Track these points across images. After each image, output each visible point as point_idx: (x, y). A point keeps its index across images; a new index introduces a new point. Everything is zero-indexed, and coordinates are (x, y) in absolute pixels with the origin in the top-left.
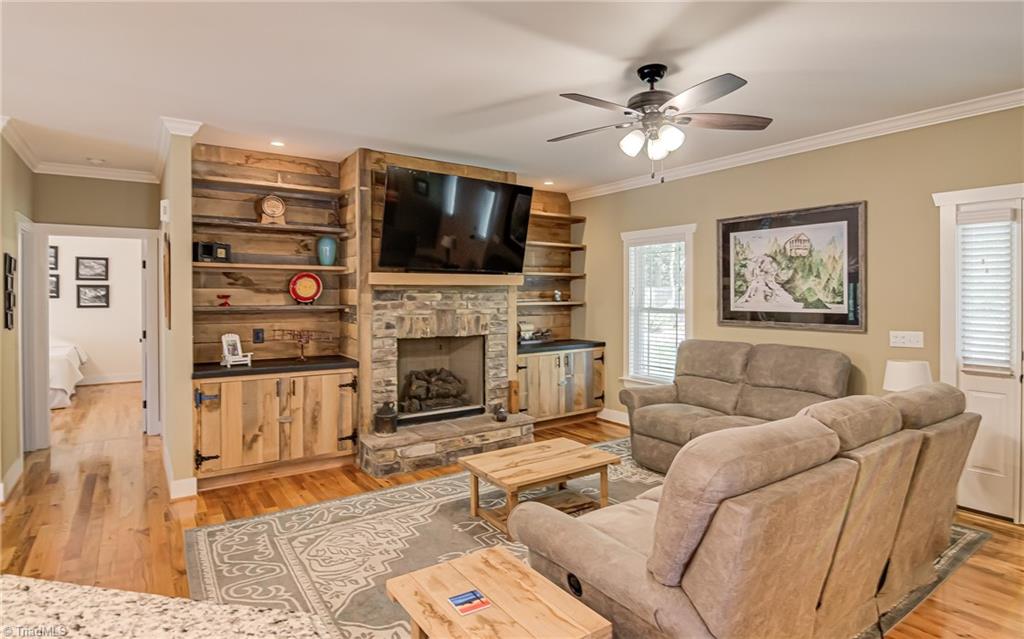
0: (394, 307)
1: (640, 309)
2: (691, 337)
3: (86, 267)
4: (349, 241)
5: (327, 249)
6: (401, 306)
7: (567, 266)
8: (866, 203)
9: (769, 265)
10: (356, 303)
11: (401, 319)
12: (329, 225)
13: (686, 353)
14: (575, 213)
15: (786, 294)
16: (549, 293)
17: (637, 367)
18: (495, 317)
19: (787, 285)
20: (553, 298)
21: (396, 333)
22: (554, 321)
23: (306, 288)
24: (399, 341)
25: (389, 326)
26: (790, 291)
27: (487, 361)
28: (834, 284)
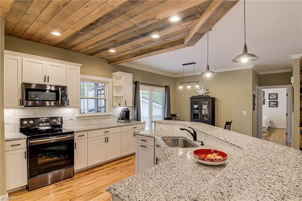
3: (272, 96)
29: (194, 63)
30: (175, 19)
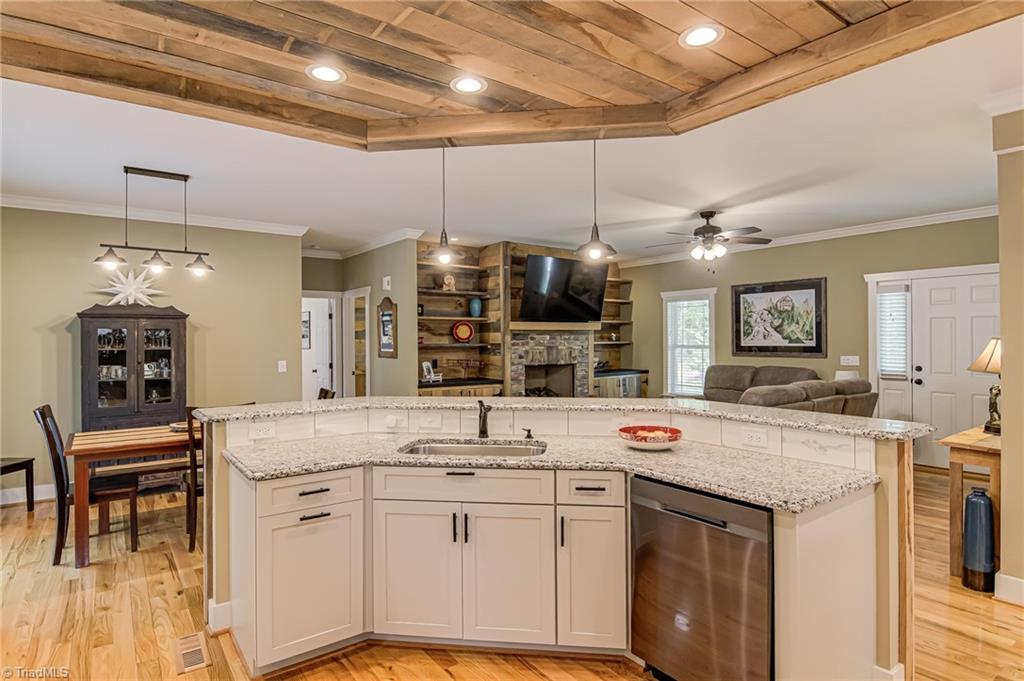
0: (523, 344)
1: (675, 346)
2: (713, 364)
4: (490, 301)
5: (476, 306)
6: (527, 344)
7: (617, 315)
8: (826, 279)
9: (766, 316)
10: (500, 342)
11: (527, 352)
12: (473, 290)
13: (712, 374)
14: (624, 278)
15: (777, 334)
16: (607, 335)
17: (673, 385)
18: (581, 351)
19: (778, 329)
20: (610, 339)
21: (525, 361)
22: (610, 355)
23: (463, 332)
24: (526, 367)
25: (521, 357)
26: (780, 333)
27: (576, 381)
28: (807, 328)
29: (185, 178)
30: (468, 84)
